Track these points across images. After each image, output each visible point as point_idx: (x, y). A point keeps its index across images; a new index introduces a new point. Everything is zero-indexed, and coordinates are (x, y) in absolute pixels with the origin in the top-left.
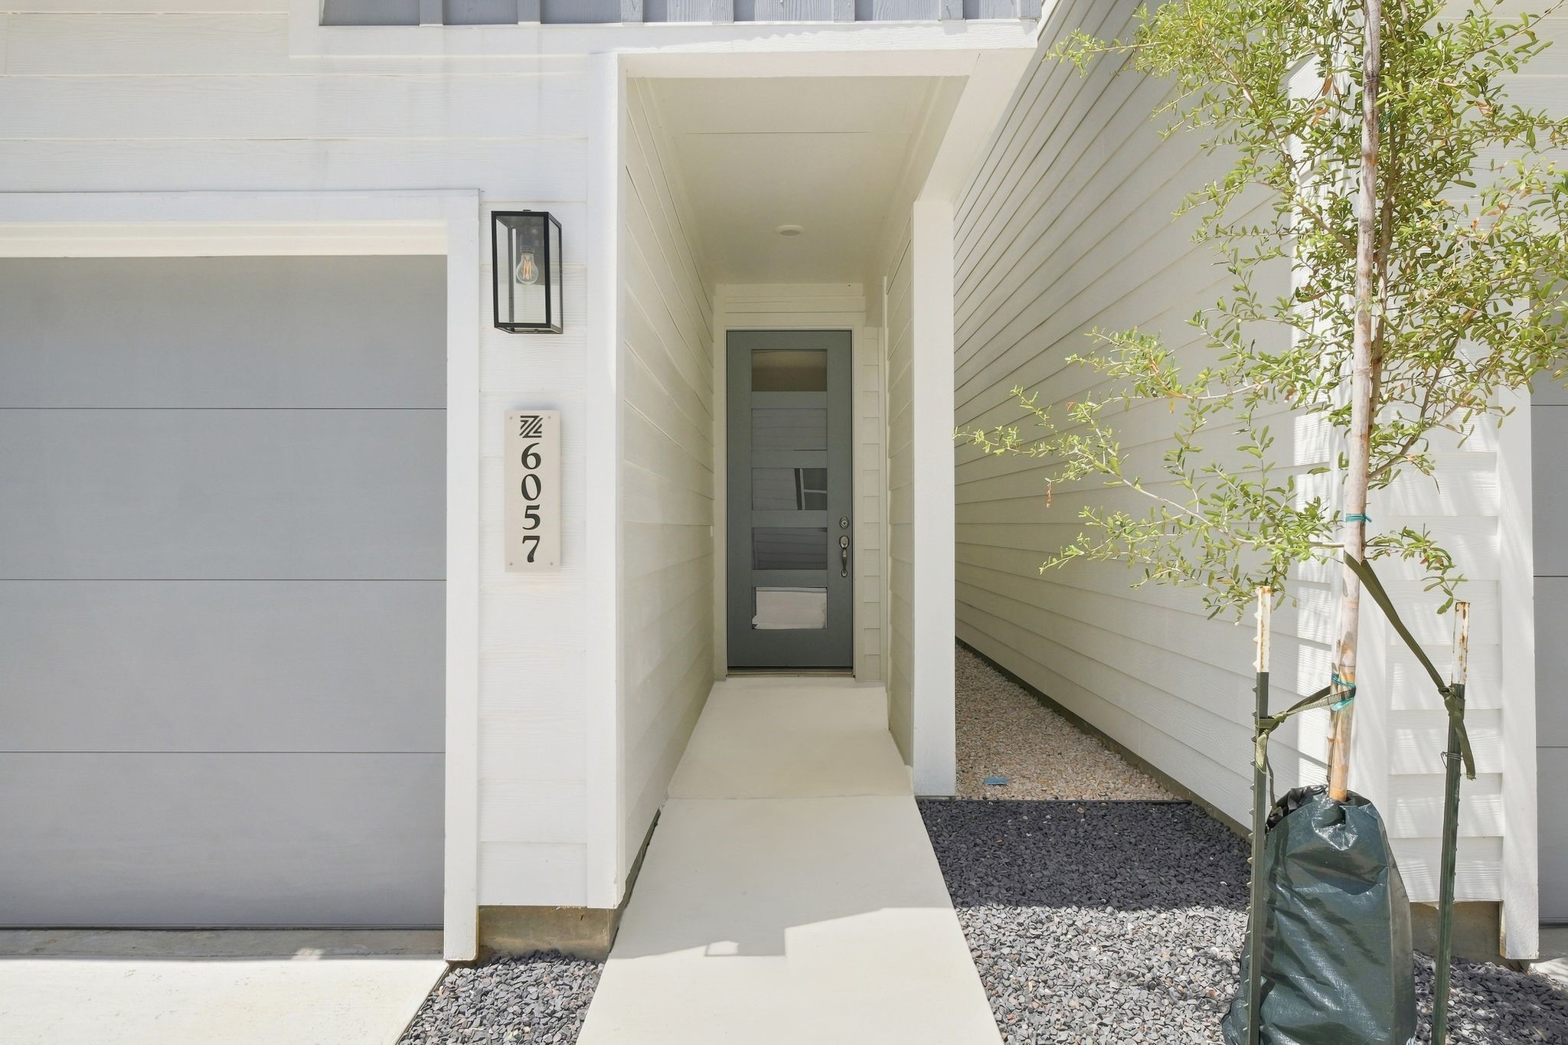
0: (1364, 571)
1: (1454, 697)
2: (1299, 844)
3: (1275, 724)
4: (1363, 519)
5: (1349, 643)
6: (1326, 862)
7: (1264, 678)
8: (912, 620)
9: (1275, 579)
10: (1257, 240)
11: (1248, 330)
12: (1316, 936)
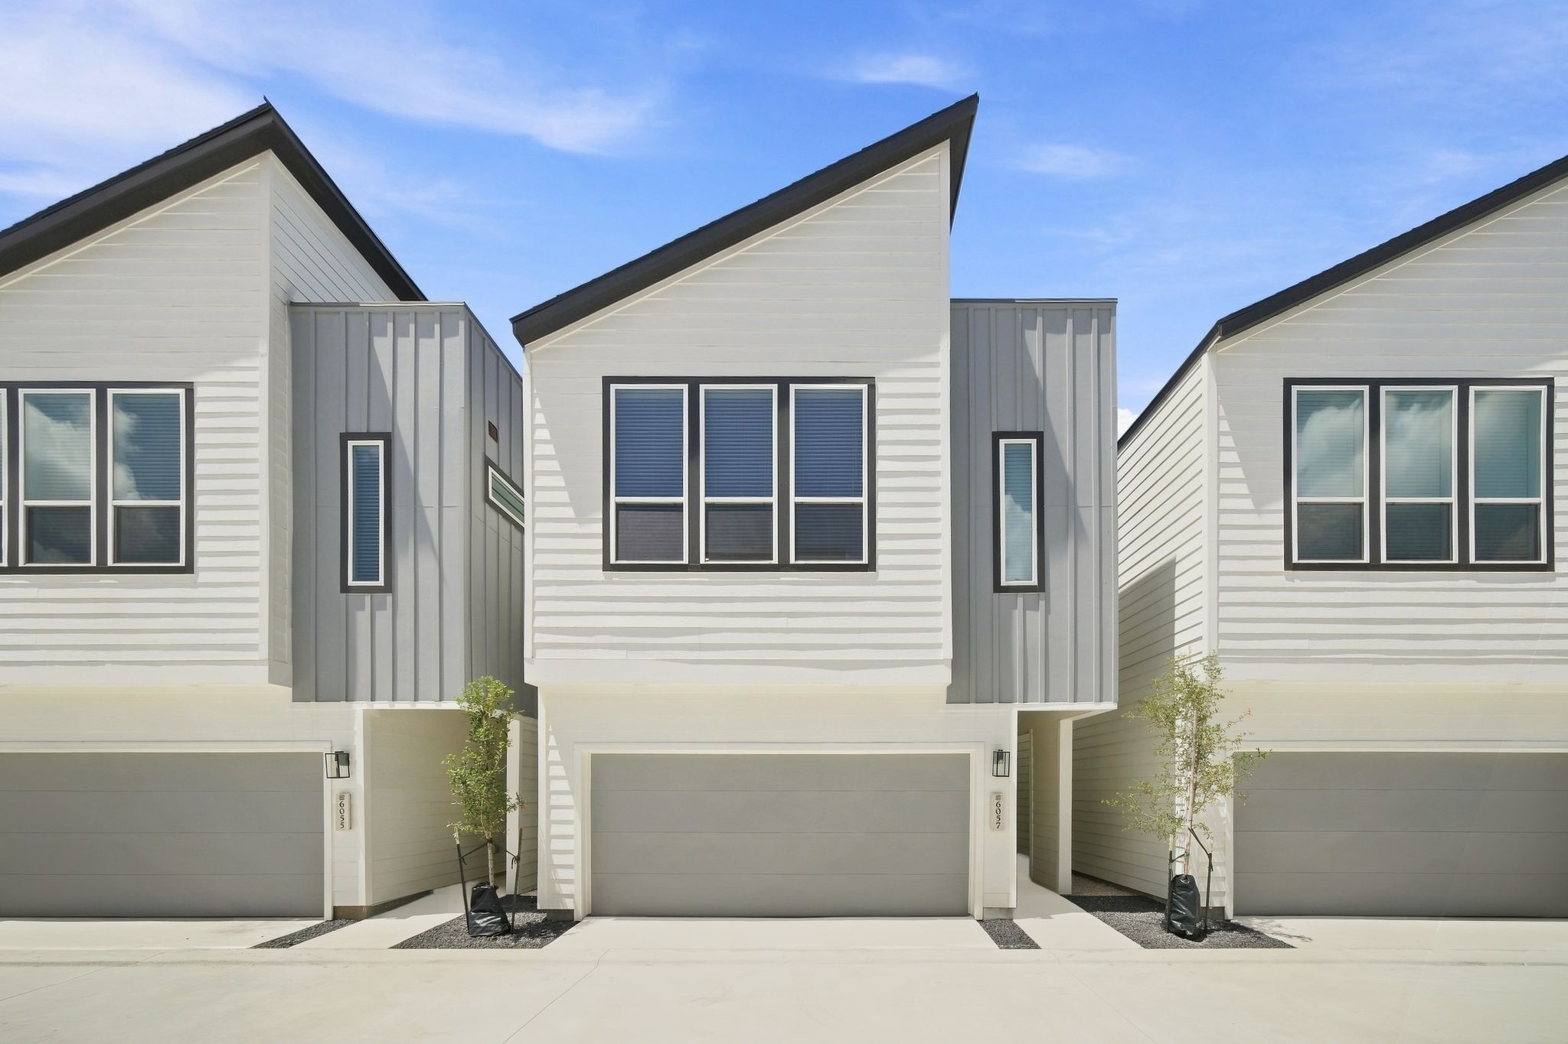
0: (1192, 831)
1: (1210, 856)
2: (1178, 884)
3: (1173, 861)
4: (1191, 821)
5: (1189, 844)
6: (1184, 887)
7: (1171, 852)
8: (1059, 843)
9: (1174, 832)
10: (1169, 757)
11: (1168, 780)
12: (1181, 902)
